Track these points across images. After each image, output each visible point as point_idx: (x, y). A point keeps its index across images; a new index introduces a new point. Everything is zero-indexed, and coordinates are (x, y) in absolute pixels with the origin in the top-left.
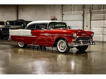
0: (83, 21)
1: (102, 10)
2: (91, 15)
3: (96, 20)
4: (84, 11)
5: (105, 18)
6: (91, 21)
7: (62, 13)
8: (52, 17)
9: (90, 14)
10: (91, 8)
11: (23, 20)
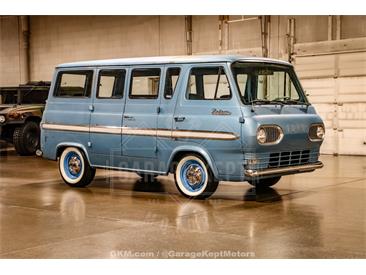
1: (330, 42)
2: (291, 60)
3: (309, 78)
4: (265, 47)
9: (287, 55)
10: (288, 35)
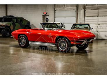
0: (77, 17)
1: (96, 6)
2: (85, 11)
3: (90, 16)
4: (77, 7)
5: (99, 14)
6: (85, 17)
7: (55, 8)
8: (43, 13)
9: (84, 9)
11: (13, 16)
